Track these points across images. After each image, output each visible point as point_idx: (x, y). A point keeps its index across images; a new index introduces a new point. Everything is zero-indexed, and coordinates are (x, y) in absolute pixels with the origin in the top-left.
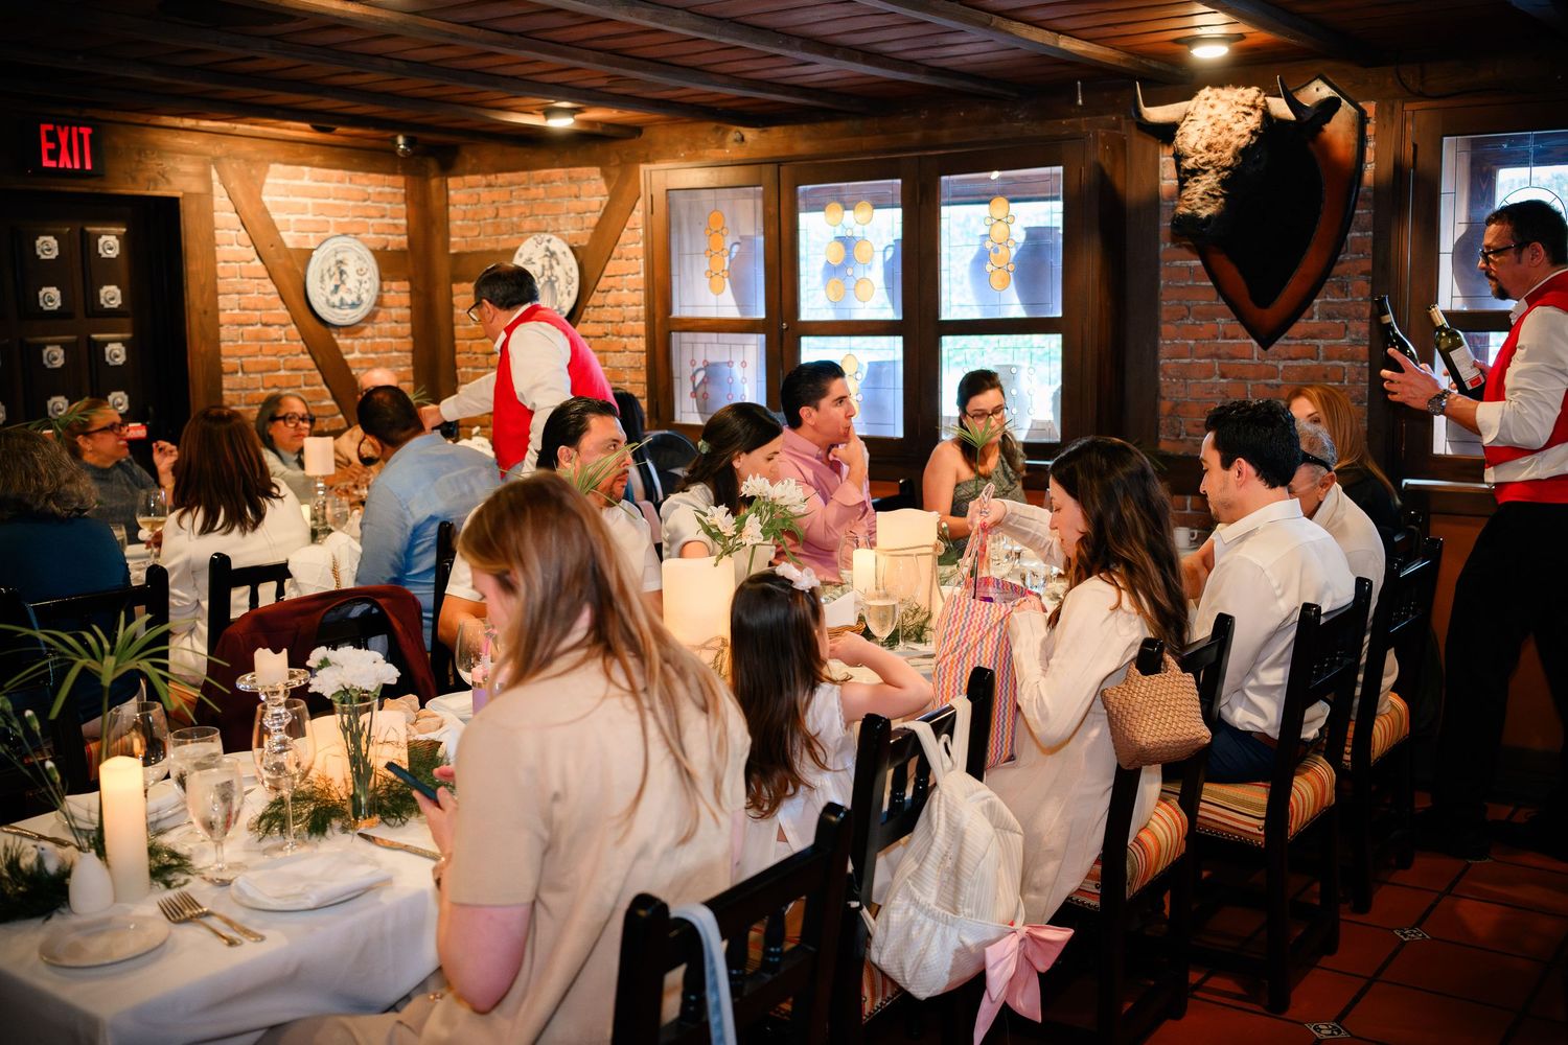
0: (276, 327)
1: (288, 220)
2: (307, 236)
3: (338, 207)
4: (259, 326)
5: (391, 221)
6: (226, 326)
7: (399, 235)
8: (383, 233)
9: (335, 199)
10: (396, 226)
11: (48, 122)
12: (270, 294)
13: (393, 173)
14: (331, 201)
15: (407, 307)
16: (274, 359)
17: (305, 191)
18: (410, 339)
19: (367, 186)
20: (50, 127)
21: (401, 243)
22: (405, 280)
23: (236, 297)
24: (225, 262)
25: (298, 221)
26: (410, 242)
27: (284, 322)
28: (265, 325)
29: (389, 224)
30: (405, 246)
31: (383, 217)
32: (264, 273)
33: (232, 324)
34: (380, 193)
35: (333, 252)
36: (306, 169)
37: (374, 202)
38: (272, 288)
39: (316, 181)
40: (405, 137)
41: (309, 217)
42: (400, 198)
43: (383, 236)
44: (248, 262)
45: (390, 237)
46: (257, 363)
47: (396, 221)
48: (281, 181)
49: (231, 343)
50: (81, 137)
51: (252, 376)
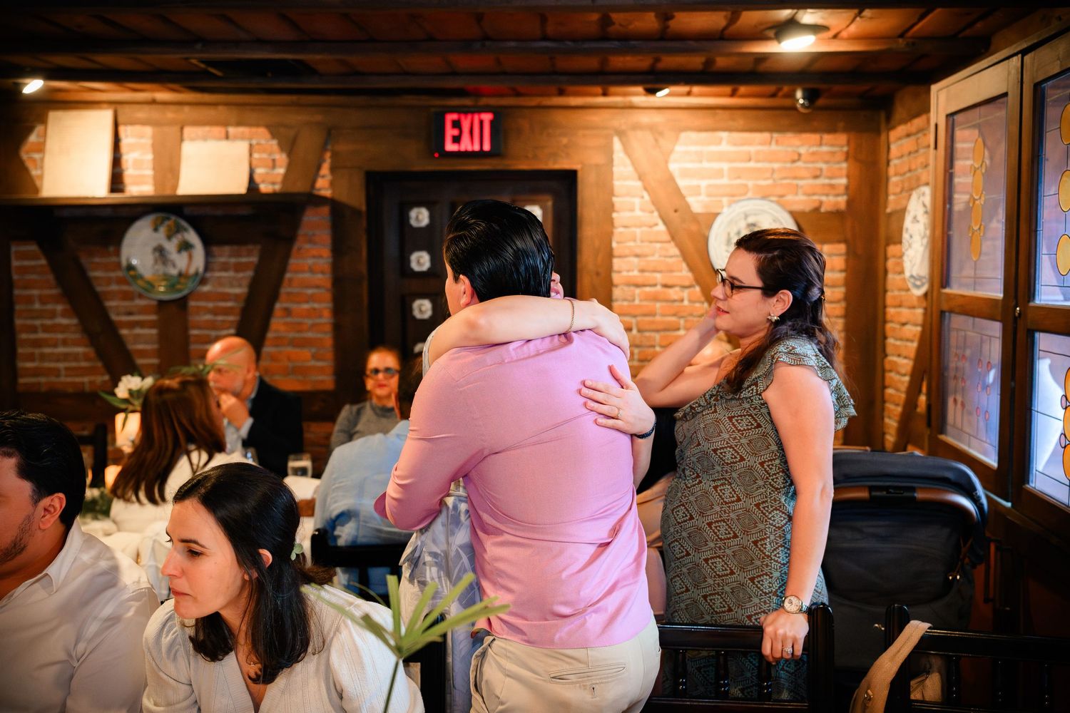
0: (677, 289)
1: (699, 186)
2: (721, 201)
3: (759, 170)
4: (659, 288)
5: (827, 181)
6: (620, 288)
7: (838, 195)
8: (814, 194)
9: (758, 161)
10: (832, 186)
11: (452, 112)
12: (671, 257)
13: (832, 130)
14: (752, 164)
15: (841, 271)
16: (674, 319)
17: (721, 157)
18: (843, 304)
19: (798, 147)
20: (455, 116)
21: (837, 203)
22: (839, 242)
23: (636, 260)
24: (625, 227)
25: (709, 186)
26: (849, 203)
27: (687, 283)
28: (666, 286)
29: (824, 185)
30: (843, 206)
31: (816, 177)
32: (667, 237)
33: (628, 284)
34: (813, 154)
35: (743, 216)
36: (724, 135)
37: (805, 162)
38: (675, 251)
39: (735, 144)
40: (805, 91)
41: (725, 181)
42: (840, 157)
43: (816, 198)
44: (651, 227)
45: (824, 198)
46: (653, 322)
47: (834, 182)
48: (693, 148)
49: (625, 303)
50: (481, 122)
51: (647, 334)
